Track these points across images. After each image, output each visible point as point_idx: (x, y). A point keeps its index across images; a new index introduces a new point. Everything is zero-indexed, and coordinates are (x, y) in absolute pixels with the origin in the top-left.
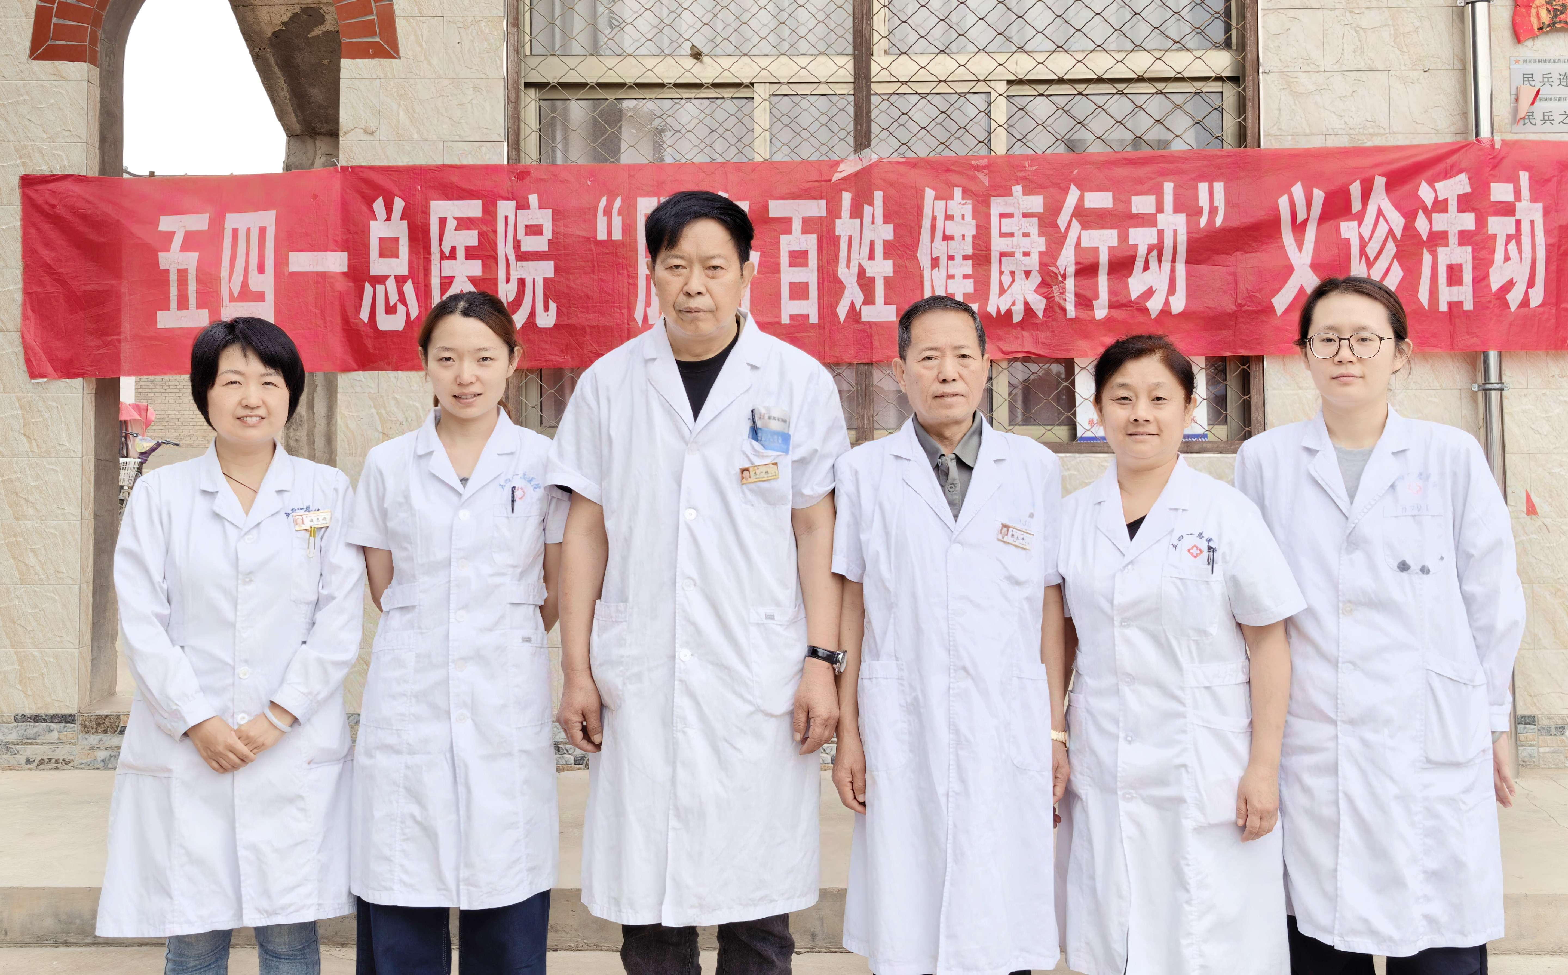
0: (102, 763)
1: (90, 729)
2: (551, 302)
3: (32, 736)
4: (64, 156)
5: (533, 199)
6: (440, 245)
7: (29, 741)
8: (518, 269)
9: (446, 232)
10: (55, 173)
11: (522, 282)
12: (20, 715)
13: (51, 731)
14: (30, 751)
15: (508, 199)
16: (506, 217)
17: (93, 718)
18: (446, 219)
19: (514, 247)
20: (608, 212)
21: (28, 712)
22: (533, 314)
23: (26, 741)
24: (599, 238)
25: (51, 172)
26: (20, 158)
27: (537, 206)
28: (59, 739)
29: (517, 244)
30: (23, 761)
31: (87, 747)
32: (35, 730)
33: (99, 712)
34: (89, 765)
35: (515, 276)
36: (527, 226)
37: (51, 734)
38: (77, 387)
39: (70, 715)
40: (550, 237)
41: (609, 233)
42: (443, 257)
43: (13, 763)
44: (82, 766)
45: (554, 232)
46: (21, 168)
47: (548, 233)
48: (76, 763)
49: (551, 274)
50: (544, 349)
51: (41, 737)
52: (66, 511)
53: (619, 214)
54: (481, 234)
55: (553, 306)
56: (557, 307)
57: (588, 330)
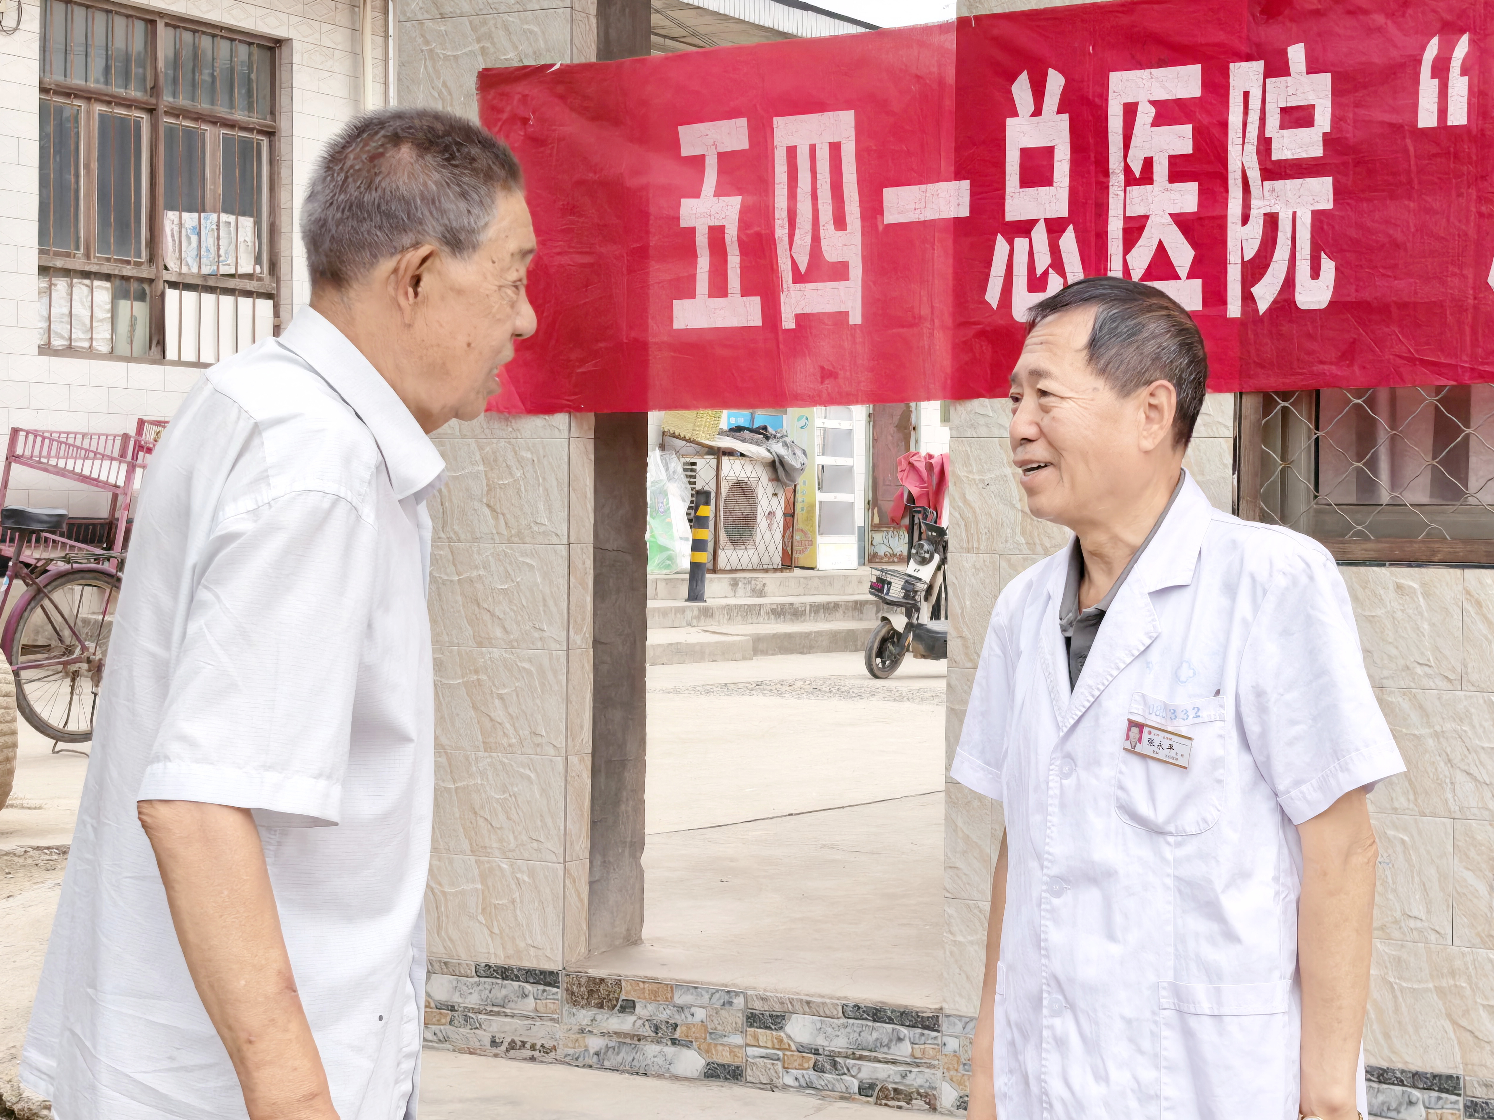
0: (595, 1056)
1: (580, 1000)
2: (1324, 258)
3: (499, 1001)
4: (539, 33)
5: (1297, 54)
6: (1125, 156)
7: (496, 1009)
8: (1266, 194)
9: (1136, 131)
10: (526, 63)
11: (1271, 221)
12: (483, 965)
13: (525, 996)
14: (496, 1026)
15: (1249, 58)
16: (1246, 95)
17: (583, 981)
18: (1136, 104)
19: (1258, 152)
20: (1441, 70)
21: (494, 961)
22: (1289, 283)
23: (489, 1008)
24: (1421, 125)
25: (521, 61)
26: (479, 41)
27: (1303, 68)
28: (536, 1010)
29: (1265, 144)
30: (487, 1041)
31: (576, 1028)
32: (504, 992)
33: (594, 972)
34: (577, 1059)
35: (1259, 208)
36: (1284, 110)
37: (526, 1000)
38: (561, 427)
39: (551, 973)
40: (1328, 129)
41: (1443, 112)
42: (1130, 180)
43: (474, 1044)
44: (567, 1059)
45: (1336, 120)
46: (480, 59)
47: (1323, 120)
48: (560, 1053)
49: (1326, 203)
50: (1310, 353)
51: (511, 1005)
52: (545, 634)
53: (1464, 72)
54: (1198, 134)
55: (1328, 266)
56: (1337, 268)
57: (1394, 310)
